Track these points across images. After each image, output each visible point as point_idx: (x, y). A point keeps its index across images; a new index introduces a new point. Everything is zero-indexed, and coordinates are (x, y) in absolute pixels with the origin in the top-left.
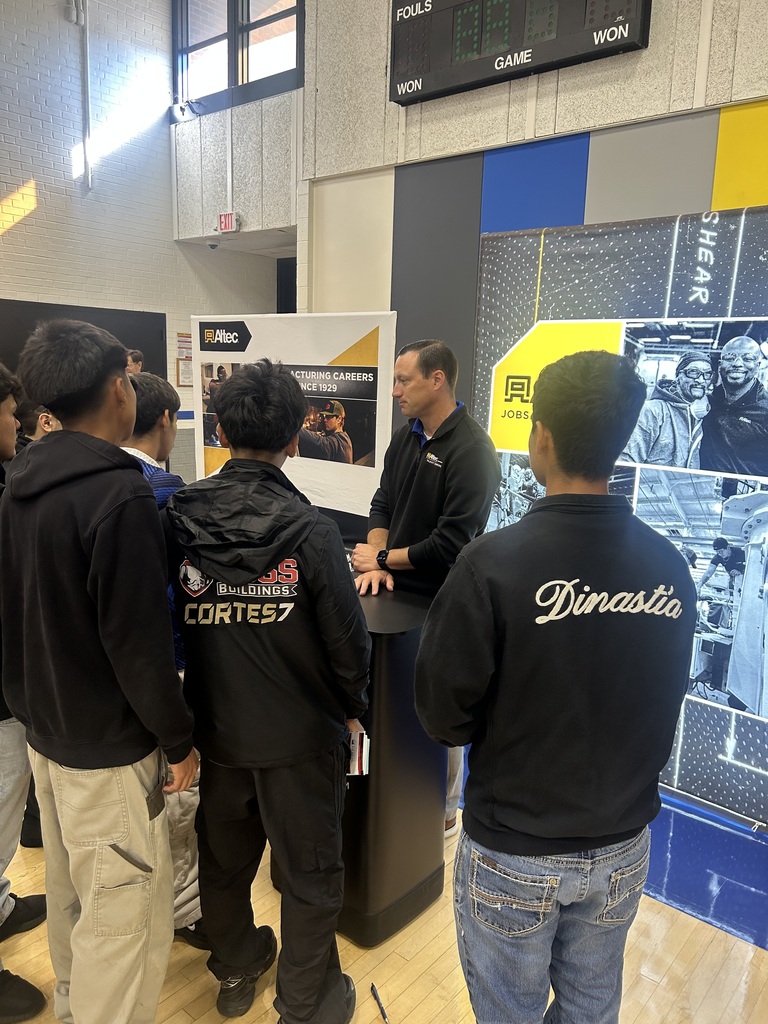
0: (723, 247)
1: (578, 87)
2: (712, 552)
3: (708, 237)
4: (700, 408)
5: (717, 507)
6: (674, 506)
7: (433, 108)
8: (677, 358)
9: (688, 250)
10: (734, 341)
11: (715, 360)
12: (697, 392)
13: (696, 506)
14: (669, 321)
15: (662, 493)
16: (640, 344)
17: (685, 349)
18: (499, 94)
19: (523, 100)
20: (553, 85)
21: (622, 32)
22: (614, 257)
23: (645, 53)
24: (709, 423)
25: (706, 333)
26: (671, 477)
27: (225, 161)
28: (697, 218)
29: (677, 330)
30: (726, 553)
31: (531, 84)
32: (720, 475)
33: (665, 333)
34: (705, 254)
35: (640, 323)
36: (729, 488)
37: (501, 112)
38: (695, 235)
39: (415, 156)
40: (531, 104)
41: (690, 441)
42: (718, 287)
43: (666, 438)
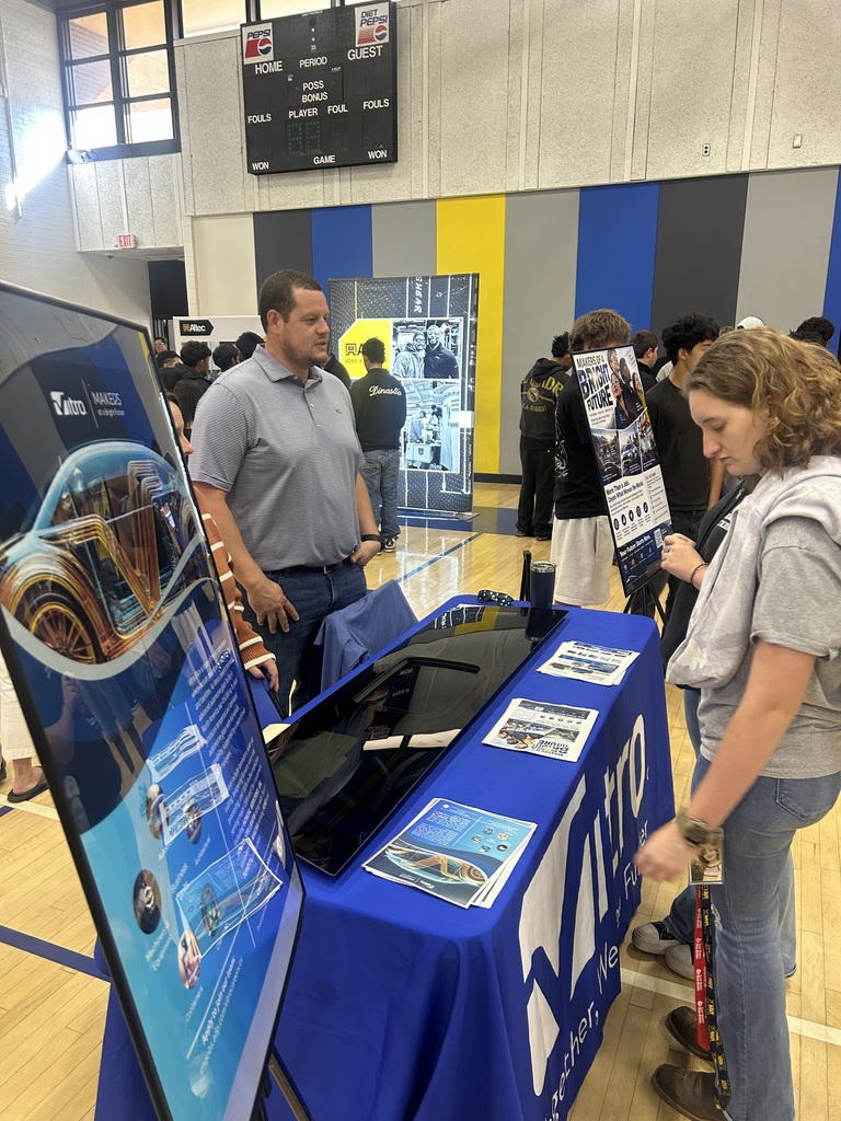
0: (424, 291)
1: (362, 179)
2: (432, 411)
3: (419, 286)
4: (422, 354)
5: (431, 392)
6: (417, 394)
7: (276, 180)
8: (413, 335)
9: (412, 291)
10: (431, 327)
11: (425, 335)
12: (420, 348)
13: (424, 393)
14: (408, 319)
15: (412, 390)
16: (399, 328)
17: (415, 331)
18: (317, 176)
19: (332, 181)
20: (348, 175)
21: (383, 154)
22: (386, 293)
23: (396, 165)
24: (426, 359)
25: (422, 324)
26: (415, 383)
27: (119, 196)
28: (414, 278)
29: (412, 323)
30: (436, 410)
31: (336, 174)
32: (431, 380)
33: (407, 324)
34: (418, 293)
35: (398, 320)
36: (435, 385)
37: (319, 187)
38: (414, 286)
39: (266, 208)
40: (336, 184)
41: (420, 367)
42: (424, 306)
43: (411, 367)
